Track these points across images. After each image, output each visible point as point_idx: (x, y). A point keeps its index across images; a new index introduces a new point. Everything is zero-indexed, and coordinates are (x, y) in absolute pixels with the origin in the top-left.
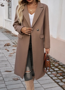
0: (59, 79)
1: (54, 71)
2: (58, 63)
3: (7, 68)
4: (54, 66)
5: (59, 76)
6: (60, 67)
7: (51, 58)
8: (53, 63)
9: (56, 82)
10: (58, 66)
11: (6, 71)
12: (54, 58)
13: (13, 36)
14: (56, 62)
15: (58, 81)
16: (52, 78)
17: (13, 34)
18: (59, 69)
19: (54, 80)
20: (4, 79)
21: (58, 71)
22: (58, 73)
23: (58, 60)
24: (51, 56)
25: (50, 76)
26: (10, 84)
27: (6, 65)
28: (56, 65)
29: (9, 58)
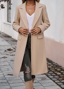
0: (61, 82)
1: (57, 75)
2: (60, 68)
3: (9, 71)
4: (56, 70)
5: (61, 80)
6: (62, 72)
7: (53, 63)
8: (56, 68)
9: (58, 85)
10: (61, 71)
11: (8, 75)
12: (56, 64)
13: (13, 41)
14: (59, 67)
15: (61, 84)
16: (54, 81)
17: (13, 39)
18: (61, 73)
19: (56, 83)
20: (8, 81)
21: (60, 76)
22: (60, 77)
23: (60, 65)
24: (54, 62)
25: (52, 80)
26: (14, 86)
27: (8, 69)
28: (58, 70)
29: (10, 62)
